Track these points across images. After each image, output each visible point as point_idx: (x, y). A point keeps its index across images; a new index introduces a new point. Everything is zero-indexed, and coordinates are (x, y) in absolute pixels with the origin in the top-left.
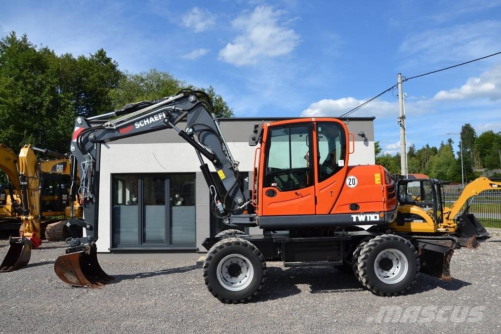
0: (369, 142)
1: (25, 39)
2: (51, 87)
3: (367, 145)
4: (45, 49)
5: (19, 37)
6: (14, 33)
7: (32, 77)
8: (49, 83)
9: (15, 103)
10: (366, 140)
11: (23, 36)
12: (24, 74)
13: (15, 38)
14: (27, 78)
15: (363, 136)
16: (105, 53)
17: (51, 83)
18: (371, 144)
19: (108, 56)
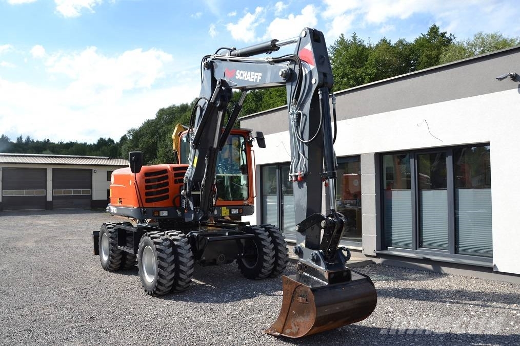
1: (354, 38)
2: (370, 78)
5: (348, 38)
6: (342, 35)
7: (353, 72)
8: (368, 74)
11: (353, 35)
12: (347, 71)
13: (344, 40)
15: (515, 78)
16: (438, 28)
17: (370, 75)
19: (441, 31)
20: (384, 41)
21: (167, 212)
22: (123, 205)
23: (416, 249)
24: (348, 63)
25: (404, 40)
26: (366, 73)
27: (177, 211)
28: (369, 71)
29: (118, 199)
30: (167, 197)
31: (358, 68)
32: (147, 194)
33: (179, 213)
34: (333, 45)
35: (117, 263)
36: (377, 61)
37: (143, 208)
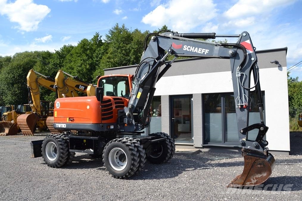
0: (283, 68)
1: (123, 27)
2: (134, 51)
3: (281, 70)
4: (136, 30)
5: (120, 26)
6: (117, 24)
7: (125, 46)
8: (133, 48)
9: (114, 62)
10: (280, 67)
11: (123, 25)
12: (121, 45)
13: (118, 27)
14: (123, 47)
15: (277, 63)
16: (167, 28)
17: (134, 48)
18: (284, 69)
20: (137, 30)
21: (113, 126)
22: (74, 122)
23: (224, 142)
24: (122, 41)
25: (149, 31)
26: (132, 48)
27: (118, 125)
28: (133, 47)
29: (68, 119)
30: (111, 117)
31: (127, 44)
32: (103, 115)
33: (119, 127)
34: (111, 29)
35: (64, 161)
36: (138, 41)
37: (102, 124)
